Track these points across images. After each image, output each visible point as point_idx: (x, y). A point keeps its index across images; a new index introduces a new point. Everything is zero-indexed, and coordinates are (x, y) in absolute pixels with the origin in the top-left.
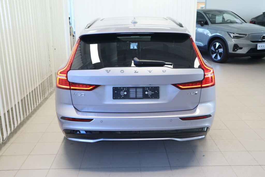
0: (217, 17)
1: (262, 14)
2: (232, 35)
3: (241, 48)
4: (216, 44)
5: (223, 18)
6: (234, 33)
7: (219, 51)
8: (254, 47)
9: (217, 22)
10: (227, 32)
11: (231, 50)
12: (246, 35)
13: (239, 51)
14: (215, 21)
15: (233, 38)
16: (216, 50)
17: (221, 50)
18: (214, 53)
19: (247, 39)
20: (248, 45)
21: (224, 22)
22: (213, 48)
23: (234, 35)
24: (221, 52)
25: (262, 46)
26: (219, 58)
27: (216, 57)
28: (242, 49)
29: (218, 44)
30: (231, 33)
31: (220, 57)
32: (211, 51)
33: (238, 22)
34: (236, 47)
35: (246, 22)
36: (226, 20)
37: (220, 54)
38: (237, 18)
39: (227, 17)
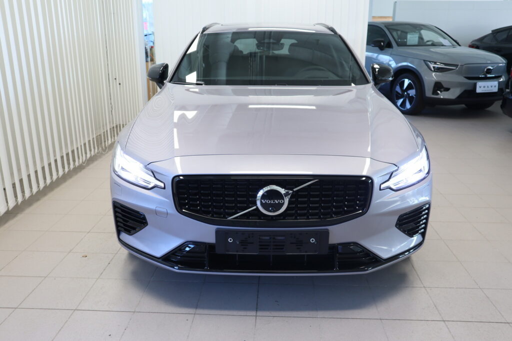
0: (409, 36)
1: (491, 32)
2: (432, 66)
3: (447, 89)
4: (404, 81)
5: (421, 38)
6: (435, 63)
7: (409, 94)
8: (470, 88)
9: (408, 44)
10: (424, 61)
11: (429, 93)
12: (456, 66)
13: (442, 95)
14: (406, 42)
15: (434, 71)
16: (403, 91)
17: (412, 92)
18: (400, 98)
19: (459, 73)
20: (460, 84)
21: (421, 43)
22: (398, 89)
23: (436, 66)
24: (412, 97)
25: (484, 87)
26: (408, 106)
27: (403, 104)
28: (450, 91)
29: (407, 82)
30: (430, 62)
31: (411, 103)
32: (395, 93)
33: (444, 44)
34: (438, 86)
35: (460, 45)
36: (425, 41)
37: (411, 99)
38: (445, 38)
39: (427, 35)
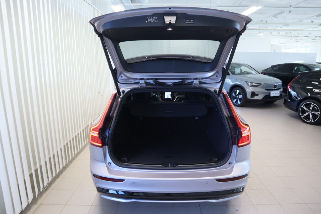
0: (236, 69)
1: (271, 67)
2: (250, 84)
3: (257, 95)
4: (236, 91)
5: (241, 70)
6: (251, 83)
7: (239, 97)
8: (268, 94)
9: (236, 73)
10: (246, 82)
11: (249, 97)
12: (261, 84)
13: (256, 98)
14: (235, 72)
15: (251, 87)
16: (236, 96)
17: (241, 96)
18: (235, 99)
19: (262, 87)
20: (263, 93)
21: (242, 73)
22: (234, 94)
23: (251, 84)
24: (241, 98)
25: (274, 94)
26: (239, 103)
27: (236, 102)
28: (258, 96)
29: (238, 91)
30: (249, 82)
31: (240, 102)
32: (232, 96)
33: (253, 73)
34: (253, 94)
35: (259, 74)
36: (243, 72)
37: (240, 99)
38: (253, 70)
39: (244, 69)
